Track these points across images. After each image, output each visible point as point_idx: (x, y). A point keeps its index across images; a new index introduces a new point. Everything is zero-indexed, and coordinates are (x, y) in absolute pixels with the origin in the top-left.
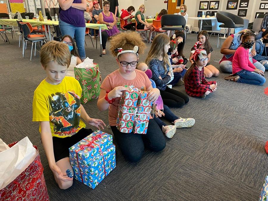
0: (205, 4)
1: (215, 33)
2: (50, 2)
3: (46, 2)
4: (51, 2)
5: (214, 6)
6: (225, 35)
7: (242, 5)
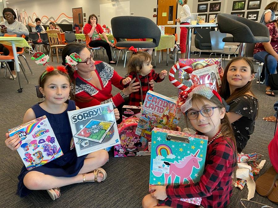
0: (202, 18)
1: (217, 53)
2: (28, 19)
3: (25, 19)
4: (30, 18)
5: (214, 20)
6: (229, 56)
7: (250, 17)
